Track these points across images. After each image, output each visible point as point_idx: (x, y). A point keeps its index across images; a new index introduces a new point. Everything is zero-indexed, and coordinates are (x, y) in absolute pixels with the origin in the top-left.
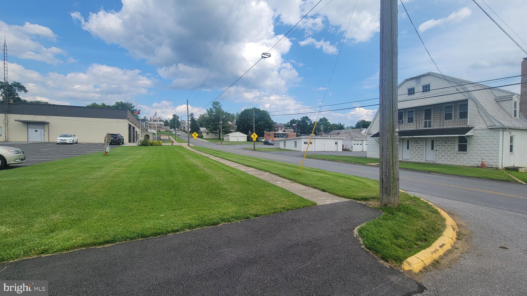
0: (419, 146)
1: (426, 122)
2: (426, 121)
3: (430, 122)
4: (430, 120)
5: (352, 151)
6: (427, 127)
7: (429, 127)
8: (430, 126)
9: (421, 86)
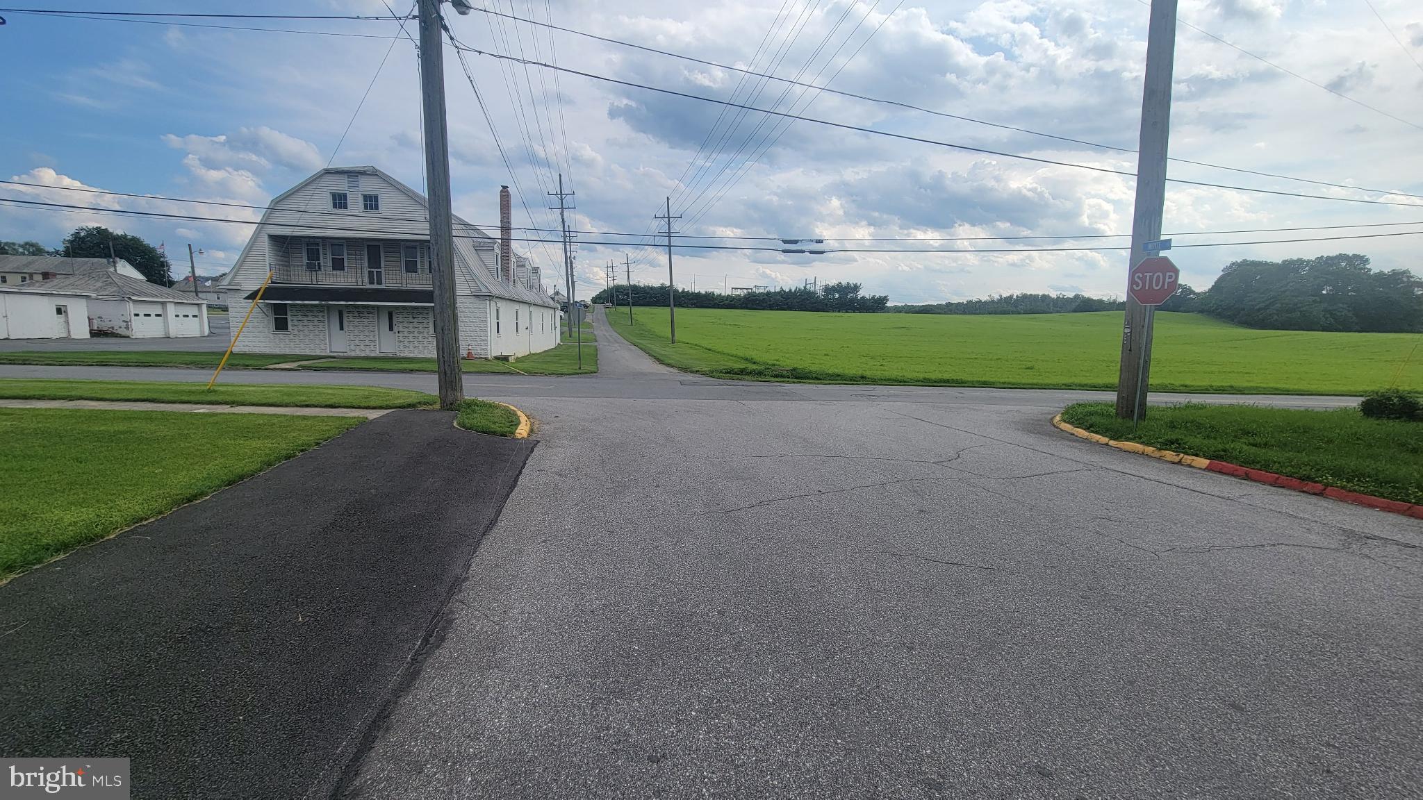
0: (366, 324)
1: (371, 273)
2: (372, 270)
3: (379, 273)
4: (379, 270)
5: (128, 337)
6: (373, 283)
7: (378, 284)
8: (380, 283)
9: (360, 195)
